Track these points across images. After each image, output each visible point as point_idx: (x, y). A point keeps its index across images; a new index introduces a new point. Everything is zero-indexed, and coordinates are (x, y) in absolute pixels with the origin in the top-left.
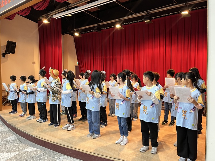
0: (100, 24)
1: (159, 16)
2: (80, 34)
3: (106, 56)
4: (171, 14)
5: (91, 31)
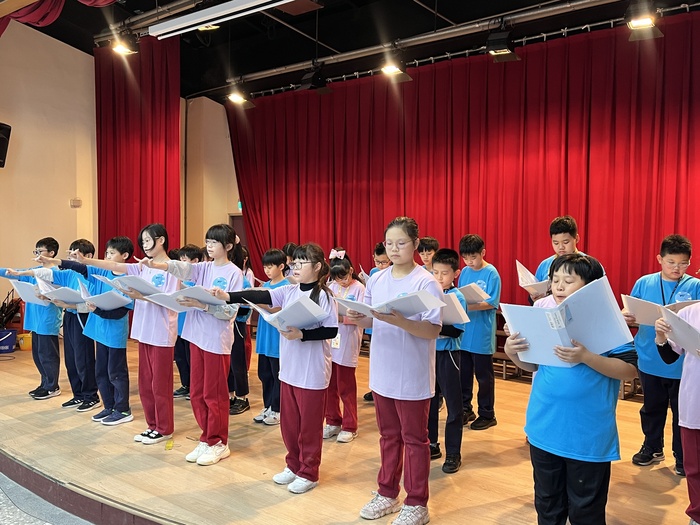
0: (323, 63)
1: (544, 35)
2: (248, 97)
3: (345, 181)
4: (588, 26)
5: (292, 86)
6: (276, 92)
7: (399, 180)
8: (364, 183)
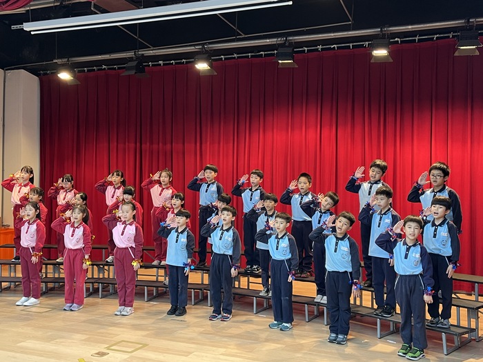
0: (143, 54)
1: (306, 49)
3: (151, 143)
4: (336, 46)
5: (104, 67)
6: (88, 70)
7: (196, 144)
8: (168, 146)
